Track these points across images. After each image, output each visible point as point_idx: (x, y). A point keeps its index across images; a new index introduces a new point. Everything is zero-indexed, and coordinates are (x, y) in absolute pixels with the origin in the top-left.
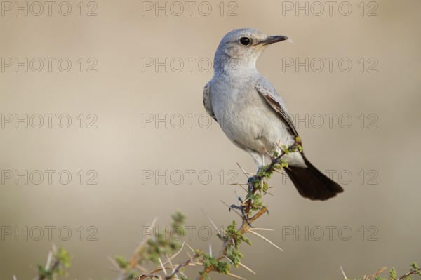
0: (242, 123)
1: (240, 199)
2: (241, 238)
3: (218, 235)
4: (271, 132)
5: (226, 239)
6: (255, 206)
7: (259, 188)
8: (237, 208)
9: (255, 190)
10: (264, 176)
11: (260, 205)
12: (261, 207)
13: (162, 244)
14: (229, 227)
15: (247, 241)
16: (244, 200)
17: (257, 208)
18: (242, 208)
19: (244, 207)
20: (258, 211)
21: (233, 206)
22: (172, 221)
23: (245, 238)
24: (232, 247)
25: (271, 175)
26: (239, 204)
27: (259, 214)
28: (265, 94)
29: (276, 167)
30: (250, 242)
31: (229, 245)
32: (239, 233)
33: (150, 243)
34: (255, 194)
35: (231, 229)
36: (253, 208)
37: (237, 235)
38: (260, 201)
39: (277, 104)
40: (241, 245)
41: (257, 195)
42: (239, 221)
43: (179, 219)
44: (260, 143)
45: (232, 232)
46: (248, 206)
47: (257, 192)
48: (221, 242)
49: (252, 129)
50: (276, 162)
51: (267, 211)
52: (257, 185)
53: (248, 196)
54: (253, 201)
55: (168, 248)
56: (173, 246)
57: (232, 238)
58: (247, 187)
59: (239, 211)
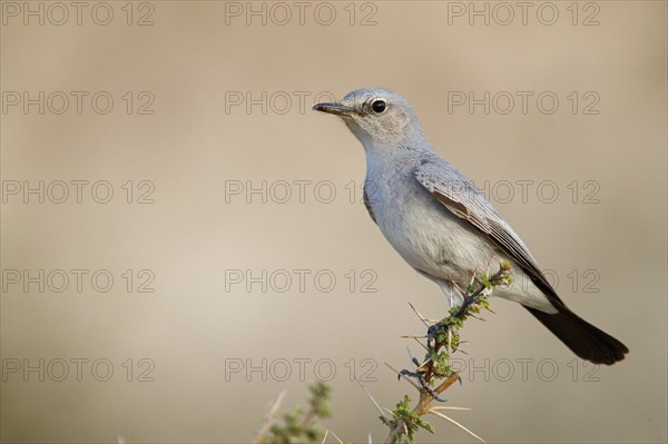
1: (415, 361)
2: (419, 422)
3: (382, 418)
5: (394, 425)
6: (439, 371)
7: (445, 342)
8: (411, 374)
9: (438, 345)
10: (452, 324)
11: (447, 369)
12: (450, 374)
13: (295, 431)
14: (398, 406)
15: (427, 428)
16: (422, 363)
17: (443, 376)
18: (419, 374)
19: (423, 372)
20: (445, 378)
21: (405, 372)
22: (310, 395)
23: (424, 423)
24: (405, 437)
25: (464, 322)
26: (413, 369)
27: (446, 385)
28: (432, 190)
29: (471, 309)
30: (432, 428)
31: (400, 434)
32: (415, 415)
33: (275, 430)
34: (439, 353)
35: (401, 408)
36: (437, 375)
37: (411, 418)
38: (447, 363)
39: (460, 207)
40: (419, 433)
41: (443, 353)
42: (415, 395)
43: (321, 392)
44: (447, 268)
45: (403, 413)
46: (429, 372)
47: (443, 348)
48: (387, 429)
50: (471, 302)
51: (460, 379)
52: (441, 338)
53: (427, 357)
54: (435, 364)
55: (304, 439)
56: (312, 435)
57: (404, 422)
58: (425, 341)
59: (415, 380)
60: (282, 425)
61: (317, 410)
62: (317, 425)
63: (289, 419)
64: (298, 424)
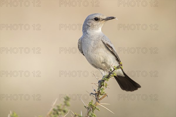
0: (95, 56)
1: (95, 90)
2: (95, 108)
3: (85, 106)
4: (109, 60)
5: (88, 108)
6: (101, 93)
7: (103, 85)
8: (93, 94)
9: (101, 86)
10: (105, 80)
11: (104, 93)
12: (104, 94)
13: (60, 110)
14: (90, 103)
15: (98, 109)
16: (97, 91)
17: (102, 94)
18: (96, 94)
19: (97, 94)
20: (103, 95)
21: (92, 93)
22: (64, 100)
23: (97, 108)
24: (91, 112)
25: (109, 79)
26: (94, 92)
27: (103, 97)
28: (106, 43)
29: (111, 76)
30: (99, 110)
31: (90, 111)
32: (94, 106)
33: (54, 110)
34: (101, 88)
35: (91, 104)
36: (101, 94)
37: (93, 106)
38: (104, 91)
39: (111, 48)
40: (95, 111)
41: (103, 88)
43: (67, 99)
44: (104, 65)
45: (91, 105)
47: (102, 87)
48: (86, 110)
49: (100, 59)
50: (111, 74)
51: (107, 96)
52: (102, 84)
53: (98, 89)
54: (100, 91)
55: (62, 112)
56: (64, 111)
57: (91, 108)
58: (98, 85)
59: (94, 96)
60: (56, 108)
61: (66, 104)
62: (66, 109)
63: (58, 107)
64: (61, 108)
